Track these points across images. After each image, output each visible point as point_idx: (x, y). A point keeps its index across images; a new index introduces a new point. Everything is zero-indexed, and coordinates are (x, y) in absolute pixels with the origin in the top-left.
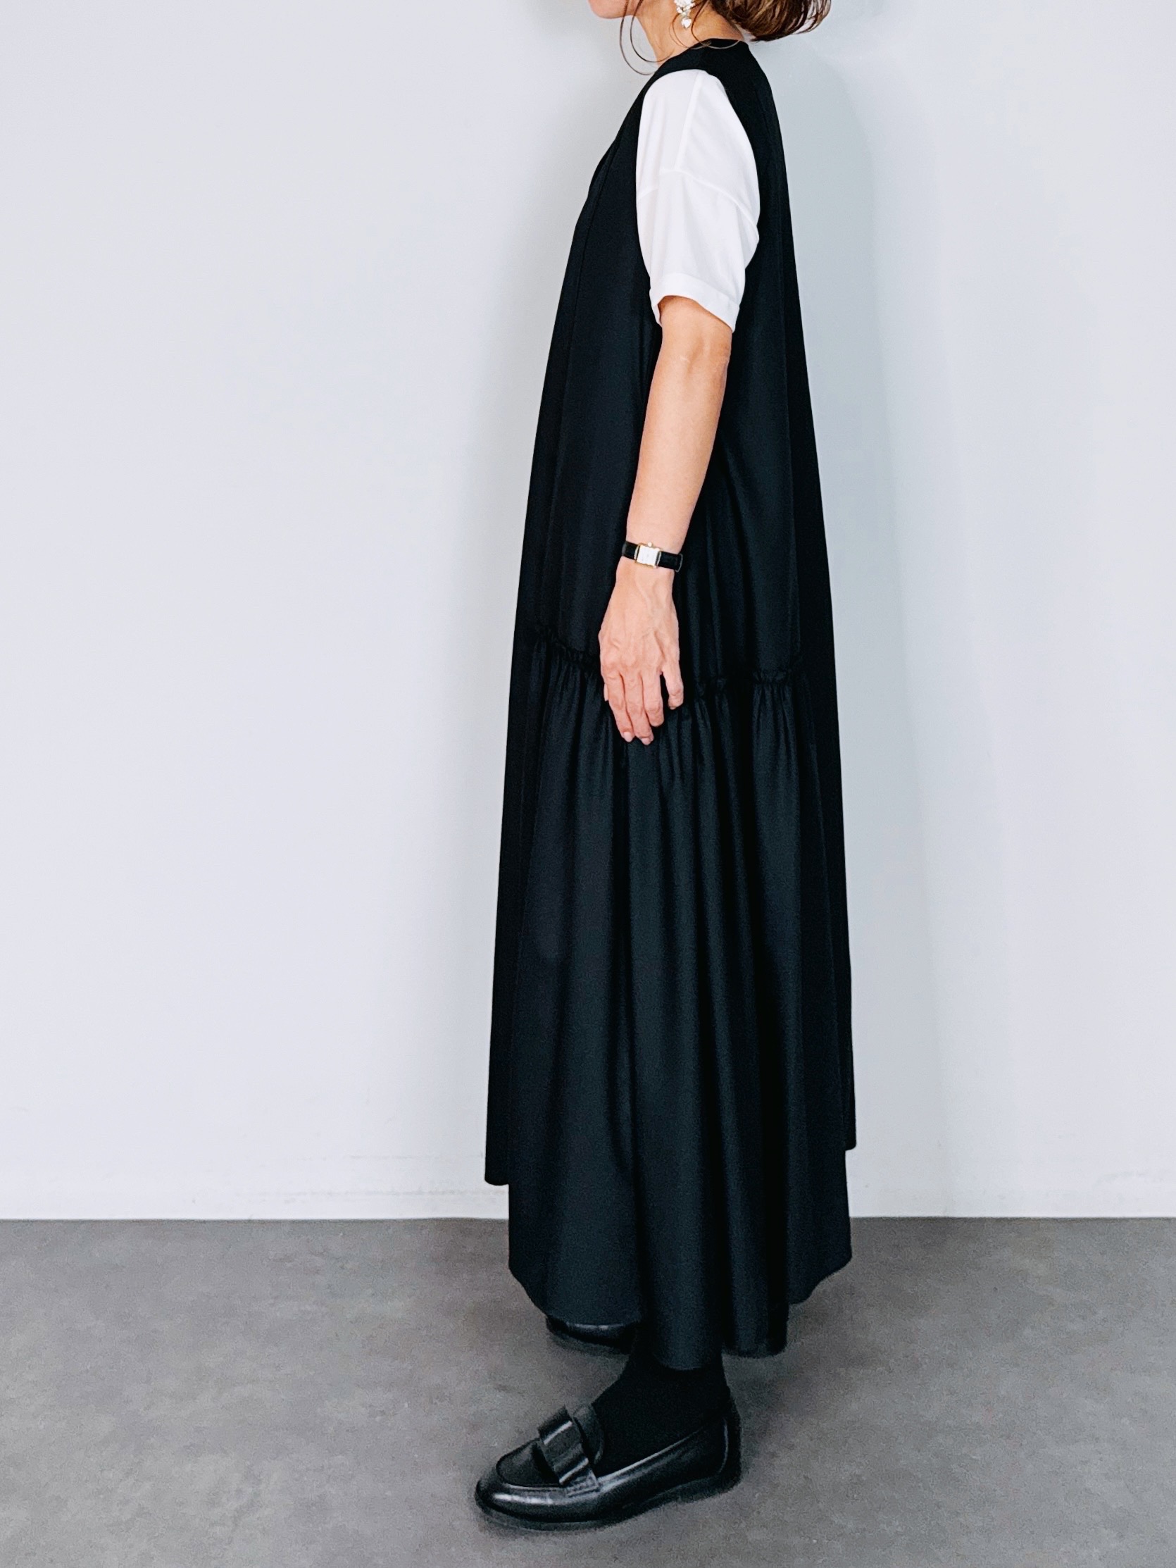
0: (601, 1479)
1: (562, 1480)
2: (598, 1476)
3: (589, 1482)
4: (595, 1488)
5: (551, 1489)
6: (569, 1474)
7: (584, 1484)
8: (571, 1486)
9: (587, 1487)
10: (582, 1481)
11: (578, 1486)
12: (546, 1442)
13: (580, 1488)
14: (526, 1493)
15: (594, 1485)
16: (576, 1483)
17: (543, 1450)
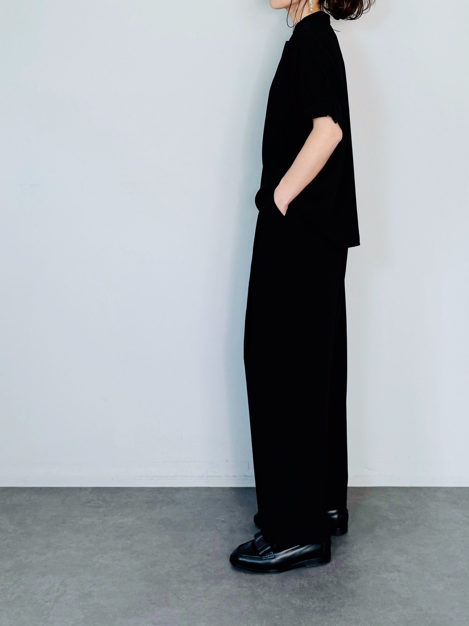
0: (275, 554)
1: (260, 554)
2: (274, 553)
3: (271, 555)
4: (273, 557)
5: (257, 557)
6: (263, 551)
7: (268, 556)
8: (264, 556)
9: (270, 557)
10: (268, 554)
11: (266, 556)
12: (256, 541)
13: (268, 557)
14: (247, 558)
15: (272, 556)
16: (267, 555)
17: (256, 543)
